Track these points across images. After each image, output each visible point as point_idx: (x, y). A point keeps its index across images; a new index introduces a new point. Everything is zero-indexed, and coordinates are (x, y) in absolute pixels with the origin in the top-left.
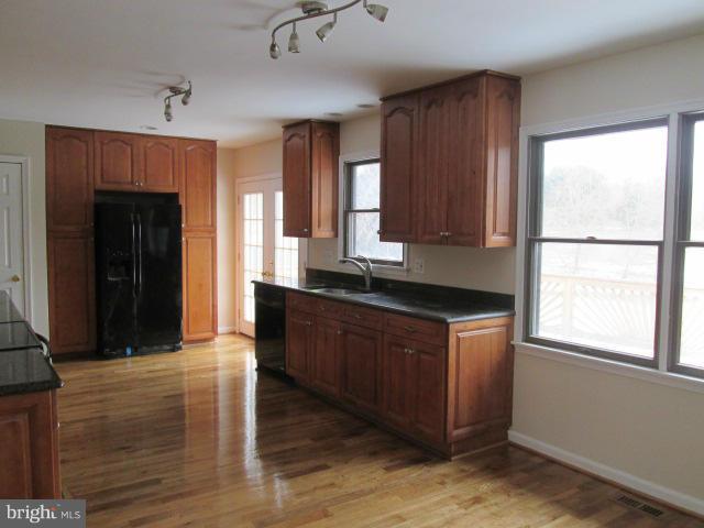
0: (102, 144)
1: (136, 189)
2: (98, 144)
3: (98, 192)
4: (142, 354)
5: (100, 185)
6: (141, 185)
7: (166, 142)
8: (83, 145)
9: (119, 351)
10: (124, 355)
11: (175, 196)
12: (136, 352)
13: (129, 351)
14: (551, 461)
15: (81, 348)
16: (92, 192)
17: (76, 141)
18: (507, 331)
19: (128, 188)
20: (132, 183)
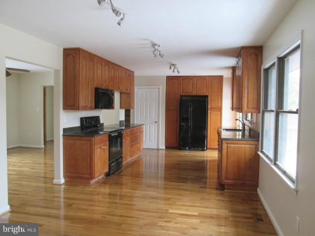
0: (183, 80)
1: (193, 95)
2: (182, 81)
3: (181, 96)
4: (192, 150)
5: (182, 93)
6: (194, 93)
7: (204, 78)
8: (177, 81)
9: (184, 148)
10: (186, 150)
11: (207, 97)
12: (190, 149)
13: (187, 148)
14: (260, 201)
15: (174, 146)
16: (179, 96)
17: (175, 80)
18: (256, 146)
19: (191, 94)
20: (192, 93)
